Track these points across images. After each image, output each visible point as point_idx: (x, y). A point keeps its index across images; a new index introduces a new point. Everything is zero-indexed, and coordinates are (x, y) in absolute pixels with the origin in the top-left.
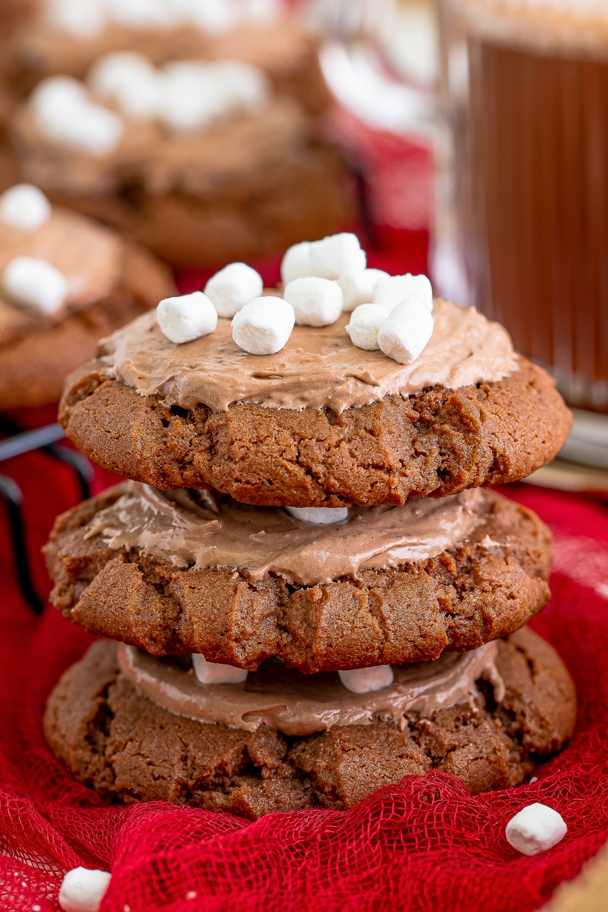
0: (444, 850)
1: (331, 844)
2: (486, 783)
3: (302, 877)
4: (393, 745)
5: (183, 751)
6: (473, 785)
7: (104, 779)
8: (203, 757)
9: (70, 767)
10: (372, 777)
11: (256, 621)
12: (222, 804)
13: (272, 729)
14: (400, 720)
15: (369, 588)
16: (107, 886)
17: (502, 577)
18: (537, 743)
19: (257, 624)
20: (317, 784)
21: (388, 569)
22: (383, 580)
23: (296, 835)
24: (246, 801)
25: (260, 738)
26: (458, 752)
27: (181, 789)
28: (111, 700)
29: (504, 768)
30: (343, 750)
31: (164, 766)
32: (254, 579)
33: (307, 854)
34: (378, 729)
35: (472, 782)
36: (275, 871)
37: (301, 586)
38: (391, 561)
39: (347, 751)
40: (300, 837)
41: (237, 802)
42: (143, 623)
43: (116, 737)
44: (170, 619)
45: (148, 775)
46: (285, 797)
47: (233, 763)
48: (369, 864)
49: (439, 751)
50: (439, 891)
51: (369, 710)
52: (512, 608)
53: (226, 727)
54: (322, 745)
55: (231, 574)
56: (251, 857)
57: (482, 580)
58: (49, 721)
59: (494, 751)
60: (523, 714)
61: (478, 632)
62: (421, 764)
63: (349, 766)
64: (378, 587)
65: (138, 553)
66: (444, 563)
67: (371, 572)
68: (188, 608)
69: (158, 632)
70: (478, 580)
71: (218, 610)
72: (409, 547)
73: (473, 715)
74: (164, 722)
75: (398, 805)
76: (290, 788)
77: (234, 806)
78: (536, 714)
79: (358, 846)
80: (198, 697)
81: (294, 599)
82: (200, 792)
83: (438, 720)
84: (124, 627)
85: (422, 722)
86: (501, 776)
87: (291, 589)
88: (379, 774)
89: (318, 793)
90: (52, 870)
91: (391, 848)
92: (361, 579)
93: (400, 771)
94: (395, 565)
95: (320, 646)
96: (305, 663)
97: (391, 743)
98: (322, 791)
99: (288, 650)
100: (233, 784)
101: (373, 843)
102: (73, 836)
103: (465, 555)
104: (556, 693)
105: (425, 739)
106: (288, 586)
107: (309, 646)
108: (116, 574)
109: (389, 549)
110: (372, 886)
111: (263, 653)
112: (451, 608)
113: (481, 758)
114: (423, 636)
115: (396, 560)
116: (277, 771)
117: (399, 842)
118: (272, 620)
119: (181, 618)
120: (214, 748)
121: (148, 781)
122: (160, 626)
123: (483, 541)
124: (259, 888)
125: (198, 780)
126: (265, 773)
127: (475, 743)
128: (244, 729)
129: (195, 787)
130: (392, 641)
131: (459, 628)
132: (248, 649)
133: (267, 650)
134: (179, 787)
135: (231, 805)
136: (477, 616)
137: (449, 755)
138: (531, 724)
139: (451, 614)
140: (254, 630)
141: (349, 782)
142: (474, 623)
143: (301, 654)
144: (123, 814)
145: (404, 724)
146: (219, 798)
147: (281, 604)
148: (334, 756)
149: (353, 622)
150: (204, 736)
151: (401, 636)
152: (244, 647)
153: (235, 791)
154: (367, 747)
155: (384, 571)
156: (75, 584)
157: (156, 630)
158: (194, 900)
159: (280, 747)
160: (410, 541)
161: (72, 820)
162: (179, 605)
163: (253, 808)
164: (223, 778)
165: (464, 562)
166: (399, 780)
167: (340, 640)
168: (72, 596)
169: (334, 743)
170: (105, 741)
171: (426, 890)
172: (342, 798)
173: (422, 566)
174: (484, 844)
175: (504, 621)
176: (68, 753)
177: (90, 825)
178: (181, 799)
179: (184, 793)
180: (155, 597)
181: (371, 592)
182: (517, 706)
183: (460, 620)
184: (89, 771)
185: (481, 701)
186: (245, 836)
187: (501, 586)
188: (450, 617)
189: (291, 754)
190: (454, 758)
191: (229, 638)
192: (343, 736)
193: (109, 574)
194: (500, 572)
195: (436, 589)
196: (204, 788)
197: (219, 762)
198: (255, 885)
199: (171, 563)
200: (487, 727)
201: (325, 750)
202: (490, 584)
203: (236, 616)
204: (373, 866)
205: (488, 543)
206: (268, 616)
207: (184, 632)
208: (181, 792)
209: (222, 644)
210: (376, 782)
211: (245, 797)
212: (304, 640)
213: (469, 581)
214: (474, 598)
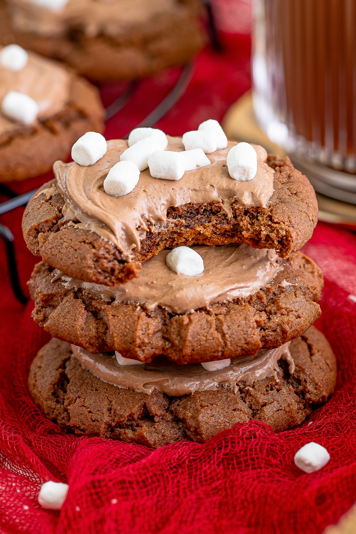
0: (259, 470)
1: (194, 466)
2: (284, 424)
3: (178, 486)
4: (230, 403)
5: (109, 405)
6: (276, 425)
7: (63, 418)
8: (120, 409)
9: (43, 410)
10: (218, 422)
11: (150, 336)
12: (132, 437)
13: (160, 393)
14: (234, 387)
15: (216, 315)
16: (66, 494)
17: (293, 305)
18: (313, 398)
19: (151, 337)
20: (186, 426)
21: (227, 302)
22: (224, 310)
23: (174, 460)
24: (145, 436)
25: (154, 398)
26: (267, 407)
27: (108, 427)
28: (67, 371)
29: (294, 415)
30: (201, 406)
31: (98, 414)
32: (149, 310)
33: (180, 471)
34: (222, 393)
35: (276, 424)
36: (162, 483)
37: (177, 314)
38: (228, 298)
39: (204, 407)
40: (176, 461)
41: (140, 436)
42: (85, 335)
43: (71, 395)
44: (101, 333)
45: (89, 419)
46: (167, 433)
47: (138, 413)
48: (216, 478)
49: (256, 406)
50: (256, 497)
51: (216, 382)
52: (299, 324)
53: (134, 391)
54: (189, 403)
55: (136, 307)
56: (148, 475)
57: (281, 308)
58: (31, 381)
59: (289, 406)
60: (305, 381)
61: (279, 338)
62: (246, 414)
63: (204, 416)
64: (221, 314)
65: (82, 292)
66: (259, 298)
67: (217, 305)
68: (112, 328)
69: (94, 341)
70: (279, 308)
71: (129, 329)
72: (239, 289)
73: (277, 384)
74: (98, 387)
75: (232, 442)
76: (171, 428)
77: (138, 439)
78: (313, 380)
79: (209, 468)
80: (117, 373)
81: (172, 321)
82: (119, 429)
83: (256, 387)
84: (74, 337)
85: (247, 388)
86: (292, 419)
87: (171, 316)
88: (222, 421)
89: (187, 431)
90: (34, 477)
91: (229, 468)
92: (211, 310)
93: (234, 419)
94: (231, 300)
95: (188, 351)
96: (179, 360)
97: (229, 401)
98: (189, 430)
99: (169, 351)
100: (138, 425)
101: (219, 465)
102: (46, 457)
103: (272, 292)
104: (325, 367)
105: (249, 399)
106: (169, 314)
107: (181, 350)
108: (69, 306)
109: (228, 291)
110: (218, 492)
111: (154, 354)
112: (263, 325)
113: (281, 410)
114: (247, 343)
115: (232, 297)
116: (163, 417)
117: (233, 464)
118: (159, 334)
119: (107, 333)
120: (127, 404)
121: (89, 422)
122: (95, 337)
123: (282, 283)
124: (153, 494)
125: (117, 422)
126: (156, 419)
127: (278, 401)
128: (144, 392)
129: (116, 426)
130: (229, 347)
131: (268, 337)
132: (146, 351)
133: (157, 352)
134: (107, 426)
135: (137, 438)
136: (278, 329)
137: (262, 409)
138: (310, 387)
139: (263, 329)
140: (149, 341)
141: (205, 426)
142: (276, 333)
143: (177, 354)
144: (74, 444)
145: (237, 389)
146: (130, 434)
147: (165, 324)
148: (196, 410)
149: (206, 337)
150: (121, 396)
151: (234, 344)
152: (143, 351)
153: (139, 430)
154: (215, 404)
155: (224, 304)
156: (46, 308)
157: (93, 339)
158: (116, 505)
159: (165, 403)
160: (239, 286)
161: (45, 447)
162: (106, 324)
163: (149, 440)
164: (132, 422)
165: (271, 296)
166: (233, 424)
167: (199, 347)
168: (44, 315)
169: (196, 402)
170: (64, 396)
171: (249, 496)
172: (201, 435)
173: (247, 300)
174: (282, 465)
175: (294, 331)
176: (42, 402)
177: (56, 451)
178: (108, 433)
179: (110, 429)
180: (92, 320)
181: (217, 318)
182: (302, 376)
183: (269, 332)
184: (54, 413)
185: (281, 374)
186: (145, 464)
187: (292, 311)
188: (263, 331)
189: (171, 407)
190: (265, 410)
191: (135, 345)
192: (202, 398)
193: (66, 306)
194: (292, 302)
195: (255, 315)
196: (121, 427)
197: (130, 413)
198: (151, 493)
199: (101, 299)
200: (285, 391)
201: (191, 406)
202: (286, 310)
203: (139, 333)
204: (218, 479)
205: (285, 284)
206: (157, 332)
207: (109, 341)
208: (107, 429)
209: (131, 349)
210: (220, 426)
211: (145, 433)
212: (178, 347)
213: (273, 308)
214: (276, 319)
